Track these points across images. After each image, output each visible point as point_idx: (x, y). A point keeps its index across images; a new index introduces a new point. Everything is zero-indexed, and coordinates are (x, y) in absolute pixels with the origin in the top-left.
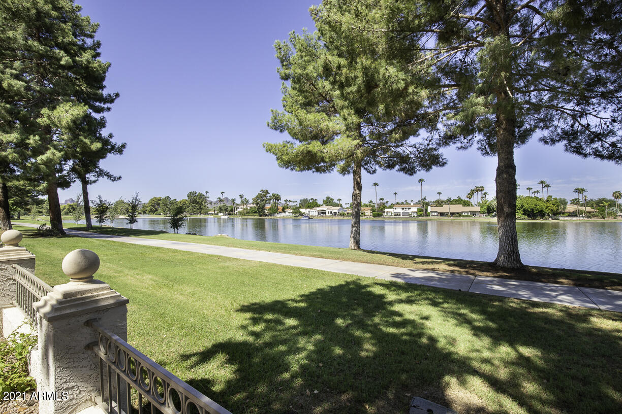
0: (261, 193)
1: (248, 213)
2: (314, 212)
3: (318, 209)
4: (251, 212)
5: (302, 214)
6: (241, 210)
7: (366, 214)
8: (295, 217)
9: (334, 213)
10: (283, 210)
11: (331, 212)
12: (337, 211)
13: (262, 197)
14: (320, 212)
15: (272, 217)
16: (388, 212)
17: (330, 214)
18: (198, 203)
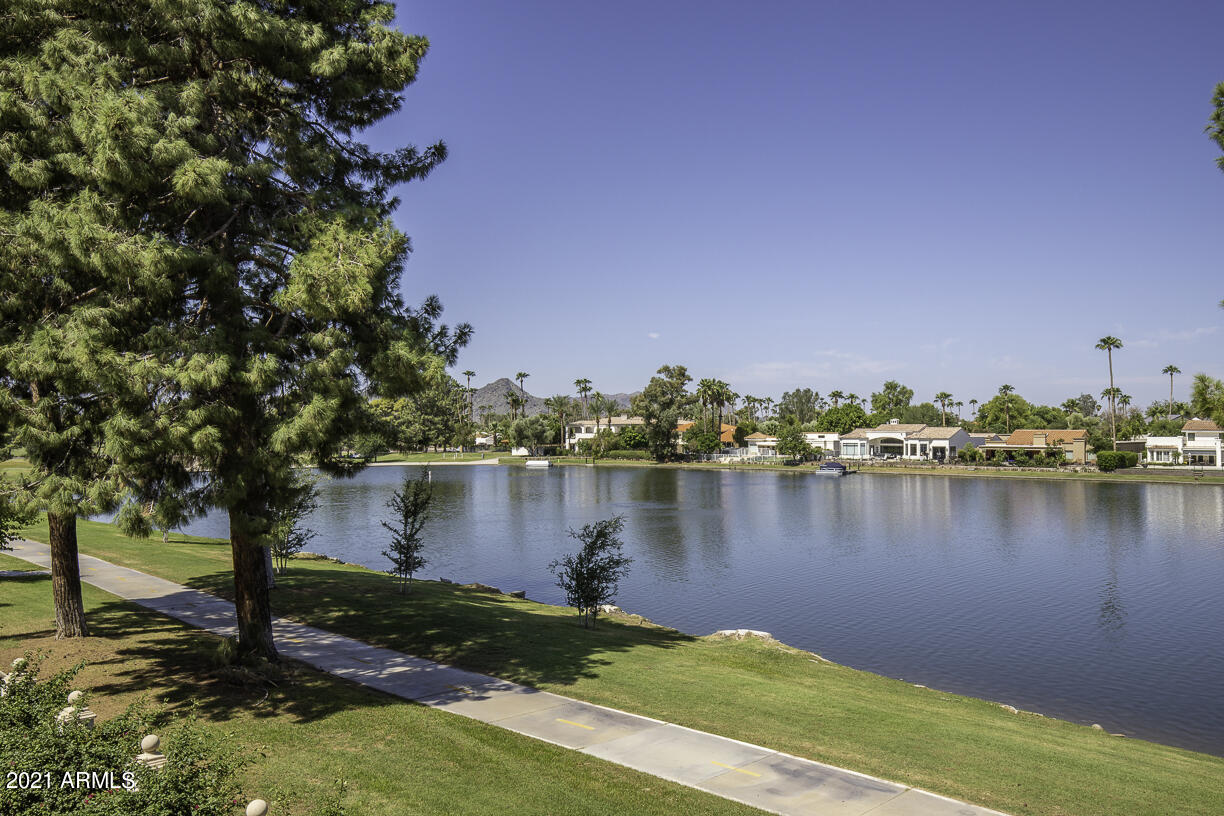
0: (663, 376)
1: (616, 447)
2: (856, 448)
3: (872, 435)
4: (622, 443)
5: (811, 455)
6: (590, 436)
7: (1069, 456)
8: (788, 463)
9: (935, 450)
10: (741, 439)
11: (924, 448)
12: (945, 444)
13: (666, 393)
14: (879, 445)
15: (703, 465)
16: (1159, 451)
17: (918, 456)
18: (441, 412)
